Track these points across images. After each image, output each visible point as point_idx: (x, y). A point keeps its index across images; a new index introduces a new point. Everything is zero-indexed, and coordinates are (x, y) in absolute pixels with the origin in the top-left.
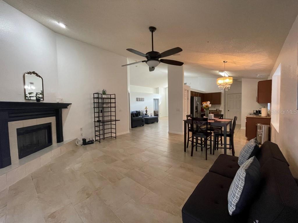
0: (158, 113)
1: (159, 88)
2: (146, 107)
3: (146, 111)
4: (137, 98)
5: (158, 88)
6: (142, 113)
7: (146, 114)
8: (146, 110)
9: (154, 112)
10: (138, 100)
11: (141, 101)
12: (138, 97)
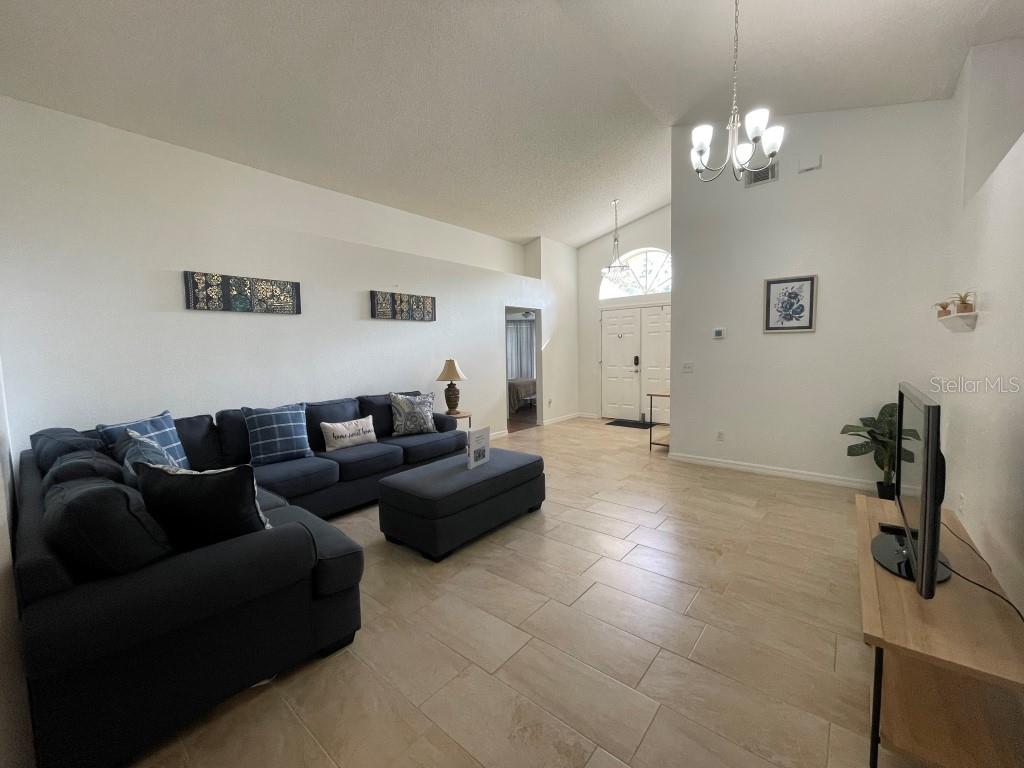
0: (538, 396)
1: (543, 241)
2: (450, 364)
3: (452, 396)
4: (373, 294)
5: (539, 238)
6: (413, 416)
7: (443, 423)
8: (451, 387)
9: (513, 389)
10: (385, 307)
11: (411, 318)
12: (384, 287)
